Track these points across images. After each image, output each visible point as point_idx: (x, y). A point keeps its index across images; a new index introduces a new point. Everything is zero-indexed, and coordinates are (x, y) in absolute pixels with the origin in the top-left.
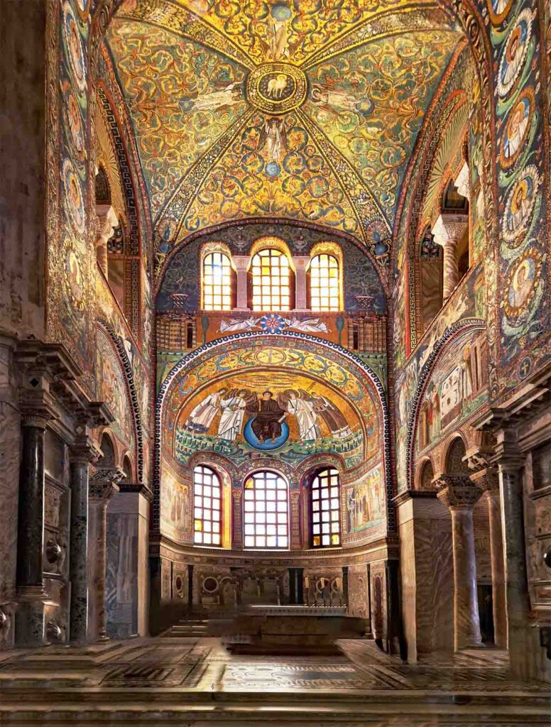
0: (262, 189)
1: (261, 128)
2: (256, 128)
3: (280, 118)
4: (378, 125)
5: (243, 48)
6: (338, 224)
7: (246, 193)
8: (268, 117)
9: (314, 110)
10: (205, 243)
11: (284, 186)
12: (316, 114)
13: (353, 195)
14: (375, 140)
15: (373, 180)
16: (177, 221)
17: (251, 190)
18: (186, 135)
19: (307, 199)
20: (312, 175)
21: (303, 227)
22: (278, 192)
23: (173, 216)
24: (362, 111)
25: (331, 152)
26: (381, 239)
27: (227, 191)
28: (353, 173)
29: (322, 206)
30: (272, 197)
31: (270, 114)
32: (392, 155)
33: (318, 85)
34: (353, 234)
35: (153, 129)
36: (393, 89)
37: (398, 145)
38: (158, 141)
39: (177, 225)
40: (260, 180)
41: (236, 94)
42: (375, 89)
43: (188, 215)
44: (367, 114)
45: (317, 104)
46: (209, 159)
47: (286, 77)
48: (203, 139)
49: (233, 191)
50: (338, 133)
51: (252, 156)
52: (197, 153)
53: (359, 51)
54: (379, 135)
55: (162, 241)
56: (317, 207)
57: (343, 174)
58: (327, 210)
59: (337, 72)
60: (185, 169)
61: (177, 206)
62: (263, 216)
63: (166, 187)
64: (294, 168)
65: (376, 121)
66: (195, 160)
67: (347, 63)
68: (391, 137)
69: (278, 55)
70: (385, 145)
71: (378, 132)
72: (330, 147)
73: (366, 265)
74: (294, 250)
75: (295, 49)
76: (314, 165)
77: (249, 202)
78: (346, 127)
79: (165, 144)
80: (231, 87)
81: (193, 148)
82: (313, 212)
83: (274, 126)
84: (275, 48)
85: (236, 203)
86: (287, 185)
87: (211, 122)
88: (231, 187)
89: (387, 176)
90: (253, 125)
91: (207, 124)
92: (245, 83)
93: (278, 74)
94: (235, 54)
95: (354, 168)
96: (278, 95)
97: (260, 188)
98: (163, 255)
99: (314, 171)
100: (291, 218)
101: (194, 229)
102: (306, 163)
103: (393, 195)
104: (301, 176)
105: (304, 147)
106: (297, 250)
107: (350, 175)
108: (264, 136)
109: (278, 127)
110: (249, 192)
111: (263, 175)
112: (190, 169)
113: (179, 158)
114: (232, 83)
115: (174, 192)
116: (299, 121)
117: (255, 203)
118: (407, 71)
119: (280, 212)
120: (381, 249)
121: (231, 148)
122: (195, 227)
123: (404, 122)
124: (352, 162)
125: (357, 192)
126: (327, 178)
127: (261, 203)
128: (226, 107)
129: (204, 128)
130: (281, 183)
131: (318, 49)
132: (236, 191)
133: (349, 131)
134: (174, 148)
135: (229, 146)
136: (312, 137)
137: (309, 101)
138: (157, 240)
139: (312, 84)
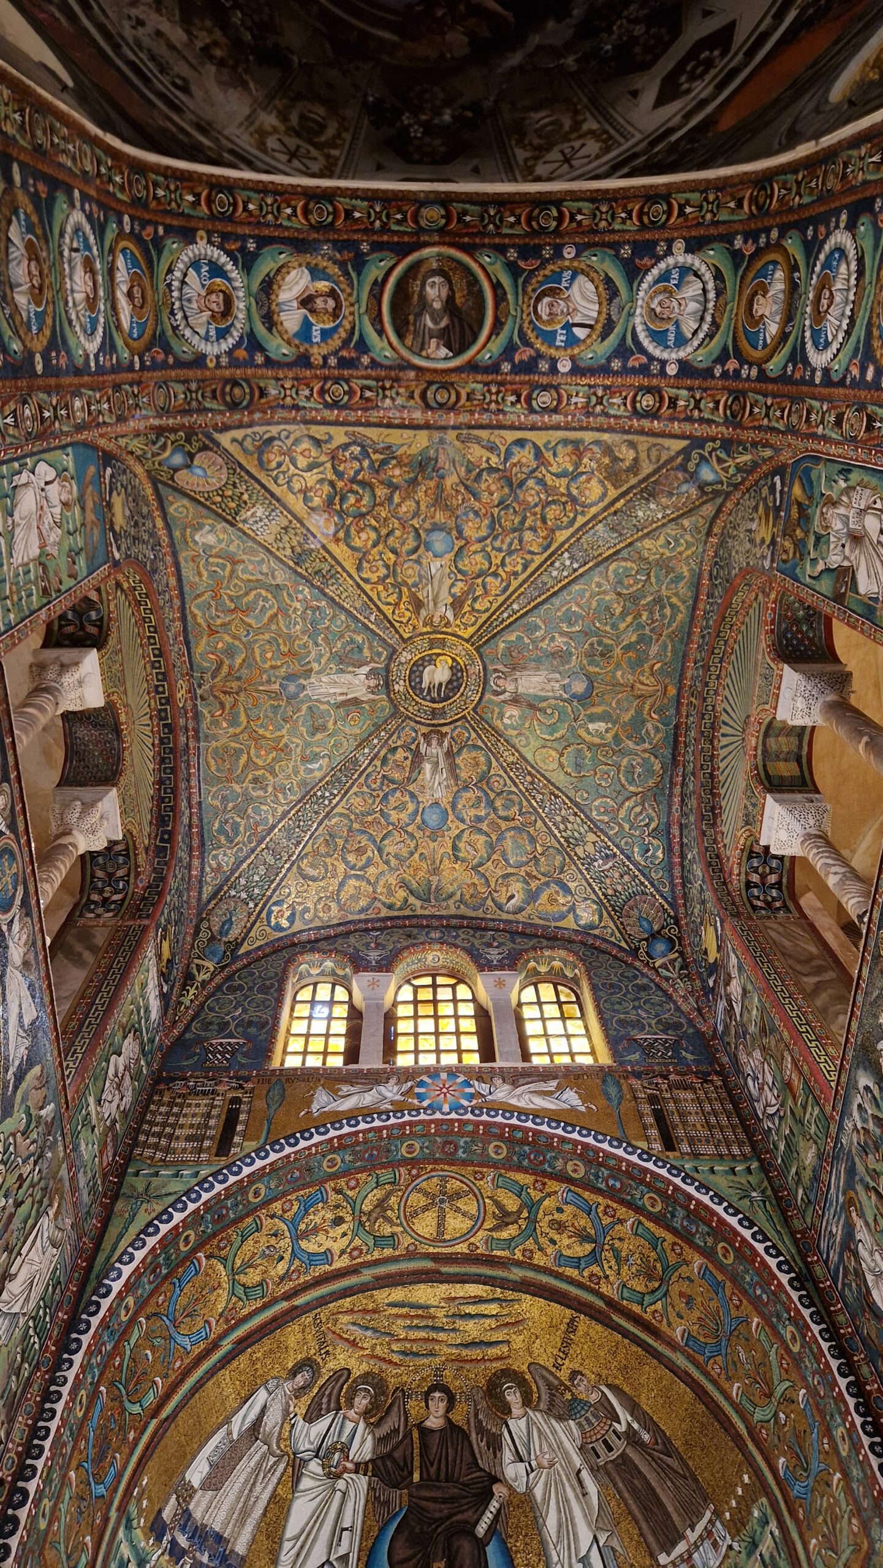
0: (416, 856)
1: (413, 747)
2: (406, 747)
3: (444, 729)
4: (604, 717)
5: (384, 608)
6: (563, 917)
7: (387, 863)
8: (425, 730)
9: (497, 710)
10: (302, 953)
11: (455, 848)
12: (501, 716)
13: (582, 855)
14: (604, 745)
15: (614, 819)
16: (251, 905)
17: (396, 856)
18: (286, 745)
19: (500, 872)
20: (504, 825)
21: (497, 930)
22: (446, 862)
23: (244, 895)
24: (574, 696)
25: (532, 783)
26: (656, 928)
27: (351, 858)
28: (575, 814)
29: (528, 884)
30: (436, 871)
31: (429, 725)
32: (639, 770)
33: (500, 667)
34: (596, 932)
35: (231, 730)
36: (618, 651)
37: (645, 751)
38: (238, 753)
39: (250, 914)
40: (412, 836)
41: (373, 683)
42: (590, 655)
43: (275, 899)
44: (585, 699)
45: (502, 697)
46: (323, 797)
47: (450, 661)
48: (315, 757)
49: (364, 858)
50: (539, 743)
51: (398, 794)
52: (304, 783)
53: (556, 601)
54: (609, 736)
55: (213, 938)
56: (519, 885)
57: (558, 819)
58: (539, 890)
59: (526, 640)
60: (280, 810)
61: (256, 878)
62: (419, 912)
63: (239, 838)
64: (472, 812)
65: (598, 710)
66: (299, 796)
67: (540, 623)
68: (629, 738)
69: (436, 620)
70: (623, 753)
71: (607, 731)
72: (530, 774)
73: (638, 981)
74: (483, 961)
75: (461, 607)
76: (506, 807)
77: (393, 881)
78: (552, 729)
79: (249, 758)
80: (365, 669)
81: (296, 773)
82: (512, 897)
83: (434, 742)
84: (431, 604)
85: (369, 883)
86: (461, 845)
87: (330, 725)
88: (360, 851)
89: (638, 809)
90: (399, 743)
91: (323, 728)
92: (387, 669)
93: (439, 655)
94: (373, 618)
95: (577, 804)
96: (439, 694)
97: (412, 854)
98: (210, 965)
99: (506, 819)
100: (473, 914)
101: (282, 929)
102: (491, 803)
103: (655, 842)
104: (485, 828)
105: (484, 777)
106: (490, 961)
107: (571, 818)
108: (417, 758)
109: (440, 744)
110: (393, 862)
111: (419, 828)
112: (289, 812)
113: (270, 789)
114: (367, 664)
115: (253, 851)
116: (474, 735)
117: (404, 884)
118: (635, 618)
119: (451, 902)
120: (660, 947)
121: (362, 780)
122: (285, 923)
123: (647, 707)
124: (571, 794)
125: (590, 848)
126: (531, 830)
127: (415, 885)
128: (356, 702)
129: (319, 736)
130: (449, 844)
131: (495, 606)
132: (369, 860)
133: (557, 735)
134: (263, 768)
135: (360, 776)
136: (497, 760)
137: (488, 696)
138: (204, 935)
139: (491, 668)
